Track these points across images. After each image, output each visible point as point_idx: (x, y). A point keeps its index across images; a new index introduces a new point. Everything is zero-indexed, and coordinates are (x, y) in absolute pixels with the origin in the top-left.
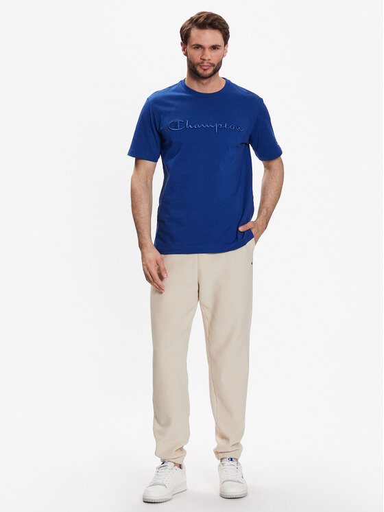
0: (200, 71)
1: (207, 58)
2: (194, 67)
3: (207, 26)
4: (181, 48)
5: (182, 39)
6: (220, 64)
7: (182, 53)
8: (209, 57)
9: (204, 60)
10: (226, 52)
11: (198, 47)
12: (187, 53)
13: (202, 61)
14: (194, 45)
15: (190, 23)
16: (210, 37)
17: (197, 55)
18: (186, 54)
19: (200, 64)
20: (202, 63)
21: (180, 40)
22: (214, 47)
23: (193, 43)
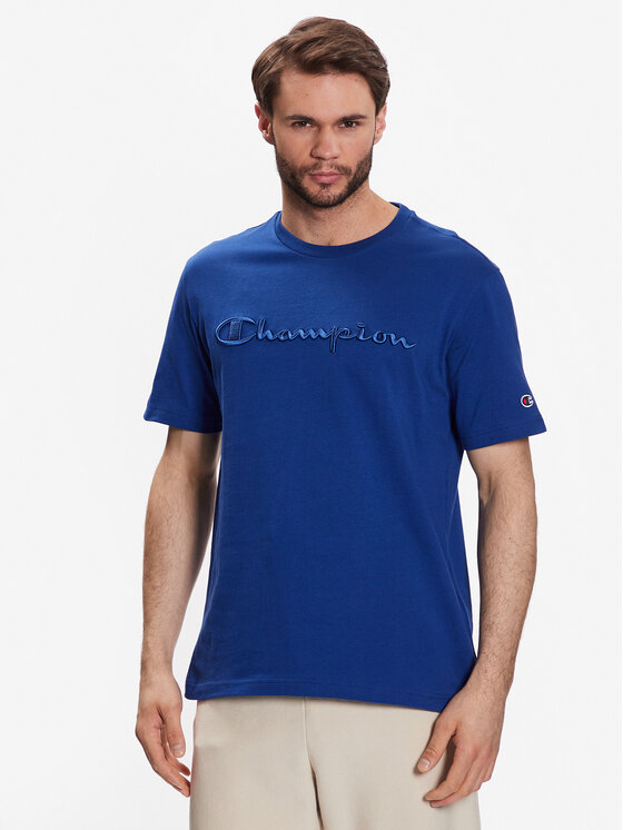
0: (312, 187)
1: (328, 154)
2: (293, 176)
3: (326, 67)
4: (256, 121)
5: (258, 98)
6: (366, 164)
7: (259, 135)
8: (335, 151)
9: (319, 158)
10: (383, 127)
11: (302, 121)
12: (272, 134)
13: (314, 160)
14: (292, 118)
15: (277, 55)
16: (335, 94)
17: (300, 141)
18: (271, 140)
19: (312, 170)
20: (315, 166)
21: (252, 100)
22: (349, 122)
23: (290, 113)
